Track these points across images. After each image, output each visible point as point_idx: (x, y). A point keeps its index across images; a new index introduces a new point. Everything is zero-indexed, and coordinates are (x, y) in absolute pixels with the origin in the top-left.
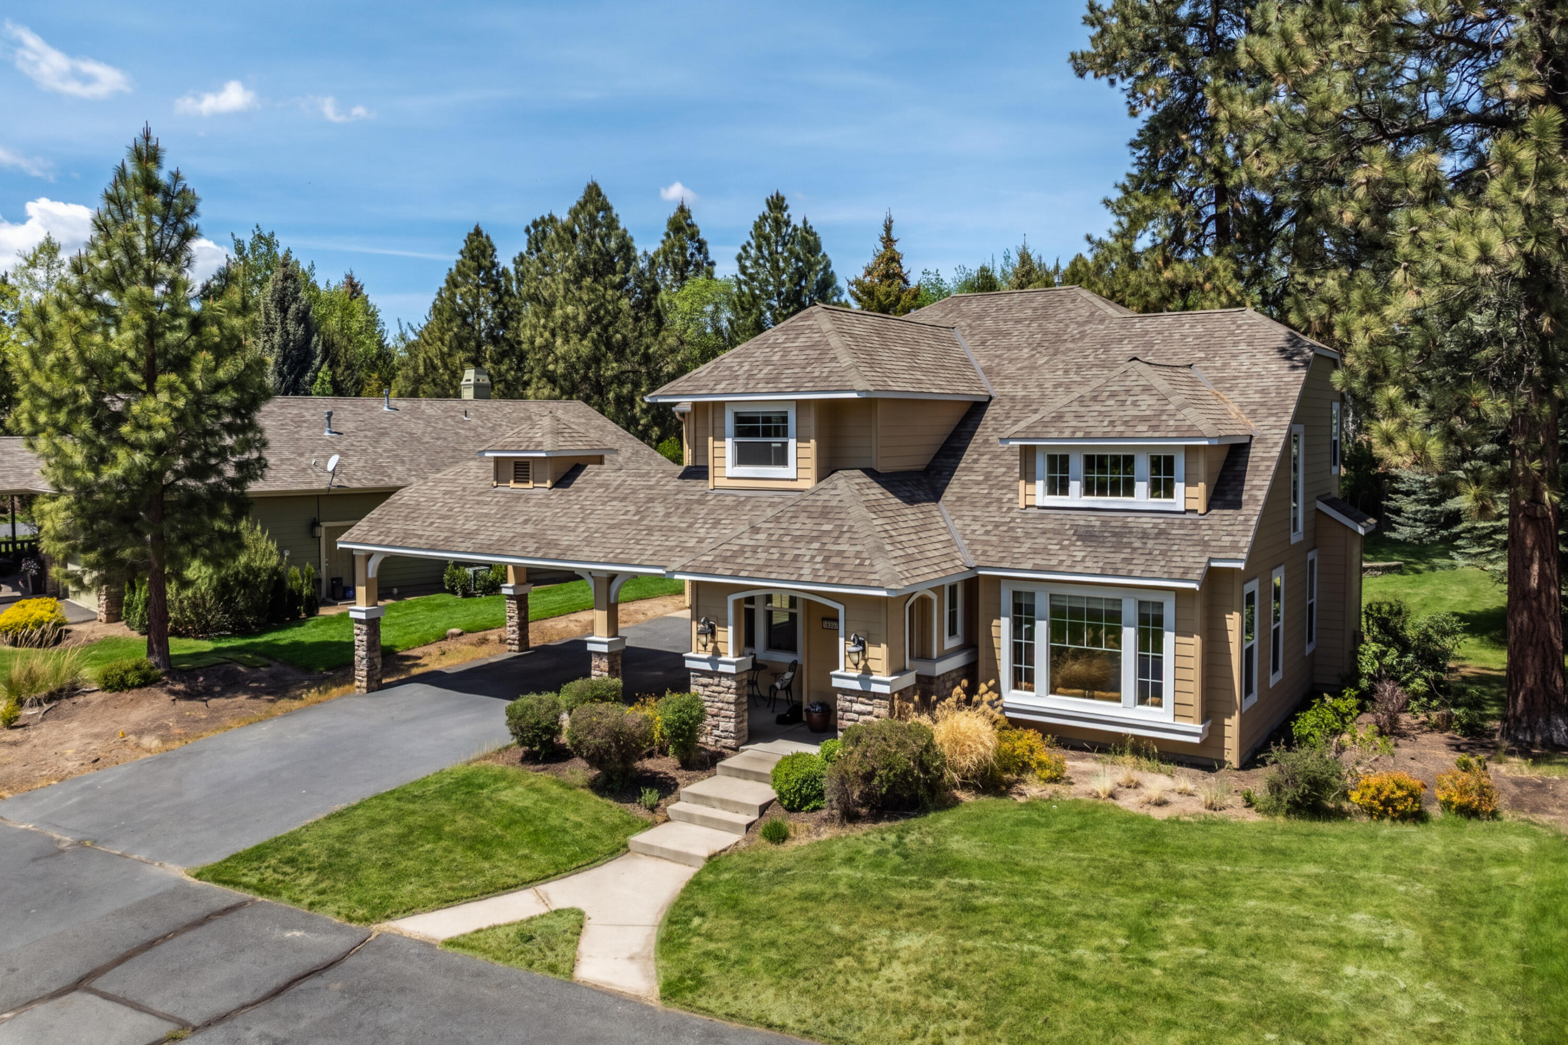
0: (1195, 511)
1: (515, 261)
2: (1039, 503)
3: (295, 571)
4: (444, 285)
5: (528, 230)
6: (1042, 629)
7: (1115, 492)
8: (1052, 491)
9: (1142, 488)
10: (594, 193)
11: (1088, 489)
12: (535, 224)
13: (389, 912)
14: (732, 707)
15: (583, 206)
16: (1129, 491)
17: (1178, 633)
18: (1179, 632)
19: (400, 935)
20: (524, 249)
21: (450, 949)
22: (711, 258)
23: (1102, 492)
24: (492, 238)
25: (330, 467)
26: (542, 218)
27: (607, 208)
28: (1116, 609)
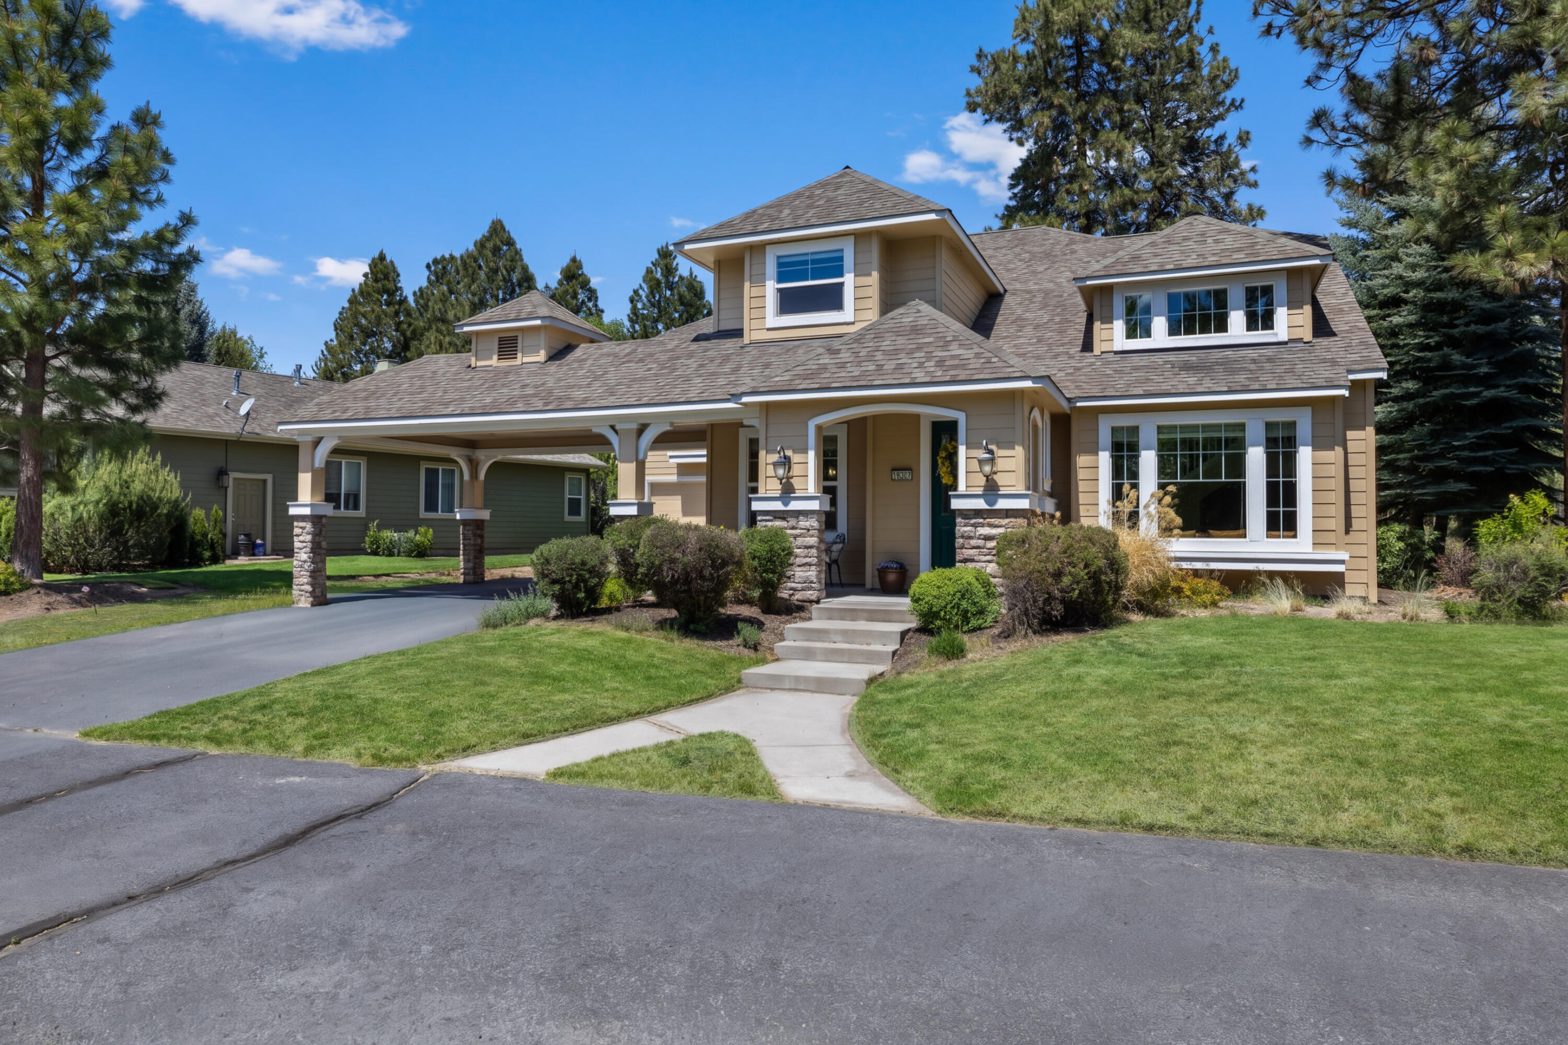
0: (1300, 340)
1: (415, 293)
2: (1117, 347)
3: (198, 513)
4: (347, 305)
5: (428, 266)
6: (1148, 461)
7: (1205, 330)
8: (1131, 333)
9: (1237, 319)
10: (497, 228)
11: (1174, 330)
12: (436, 262)
13: (440, 750)
14: (814, 551)
15: (487, 239)
16: (1222, 326)
17: (1316, 448)
18: (1317, 445)
19: (471, 773)
20: (425, 284)
21: (561, 781)
22: (601, 304)
23: (1190, 331)
24: (396, 264)
25: (244, 410)
26: (443, 257)
27: (510, 243)
28: (1238, 434)
